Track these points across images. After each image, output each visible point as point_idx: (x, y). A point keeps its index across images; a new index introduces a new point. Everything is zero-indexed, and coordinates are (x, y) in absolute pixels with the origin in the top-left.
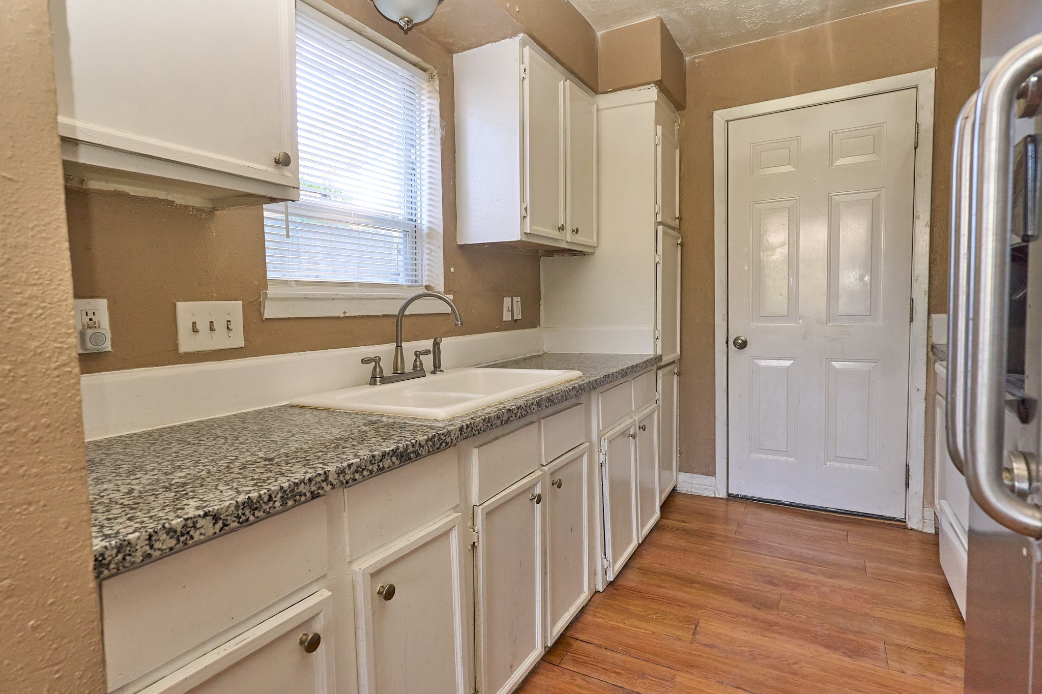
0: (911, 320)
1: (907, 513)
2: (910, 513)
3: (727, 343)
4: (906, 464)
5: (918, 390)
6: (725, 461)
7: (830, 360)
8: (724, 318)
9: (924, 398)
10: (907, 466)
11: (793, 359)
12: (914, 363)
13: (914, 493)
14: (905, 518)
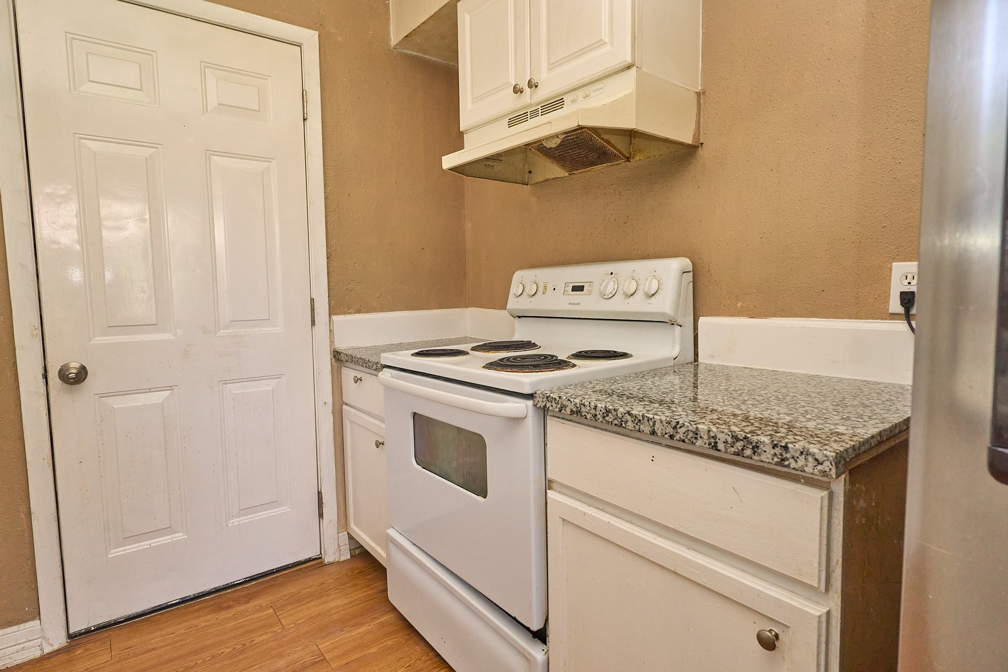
0: (313, 323)
1: (322, 546)
2: (326, 546)
3: (45, 377)
4: (318, 491)
5: (325, 403)
6: (60, 581)
7: (224, 382)
8: (35, 332)
9: (331, 412)
10: (320, 494)
11: (171, 388)
12: (319, 373)
13: (328, 522)
14: (321, 553)
